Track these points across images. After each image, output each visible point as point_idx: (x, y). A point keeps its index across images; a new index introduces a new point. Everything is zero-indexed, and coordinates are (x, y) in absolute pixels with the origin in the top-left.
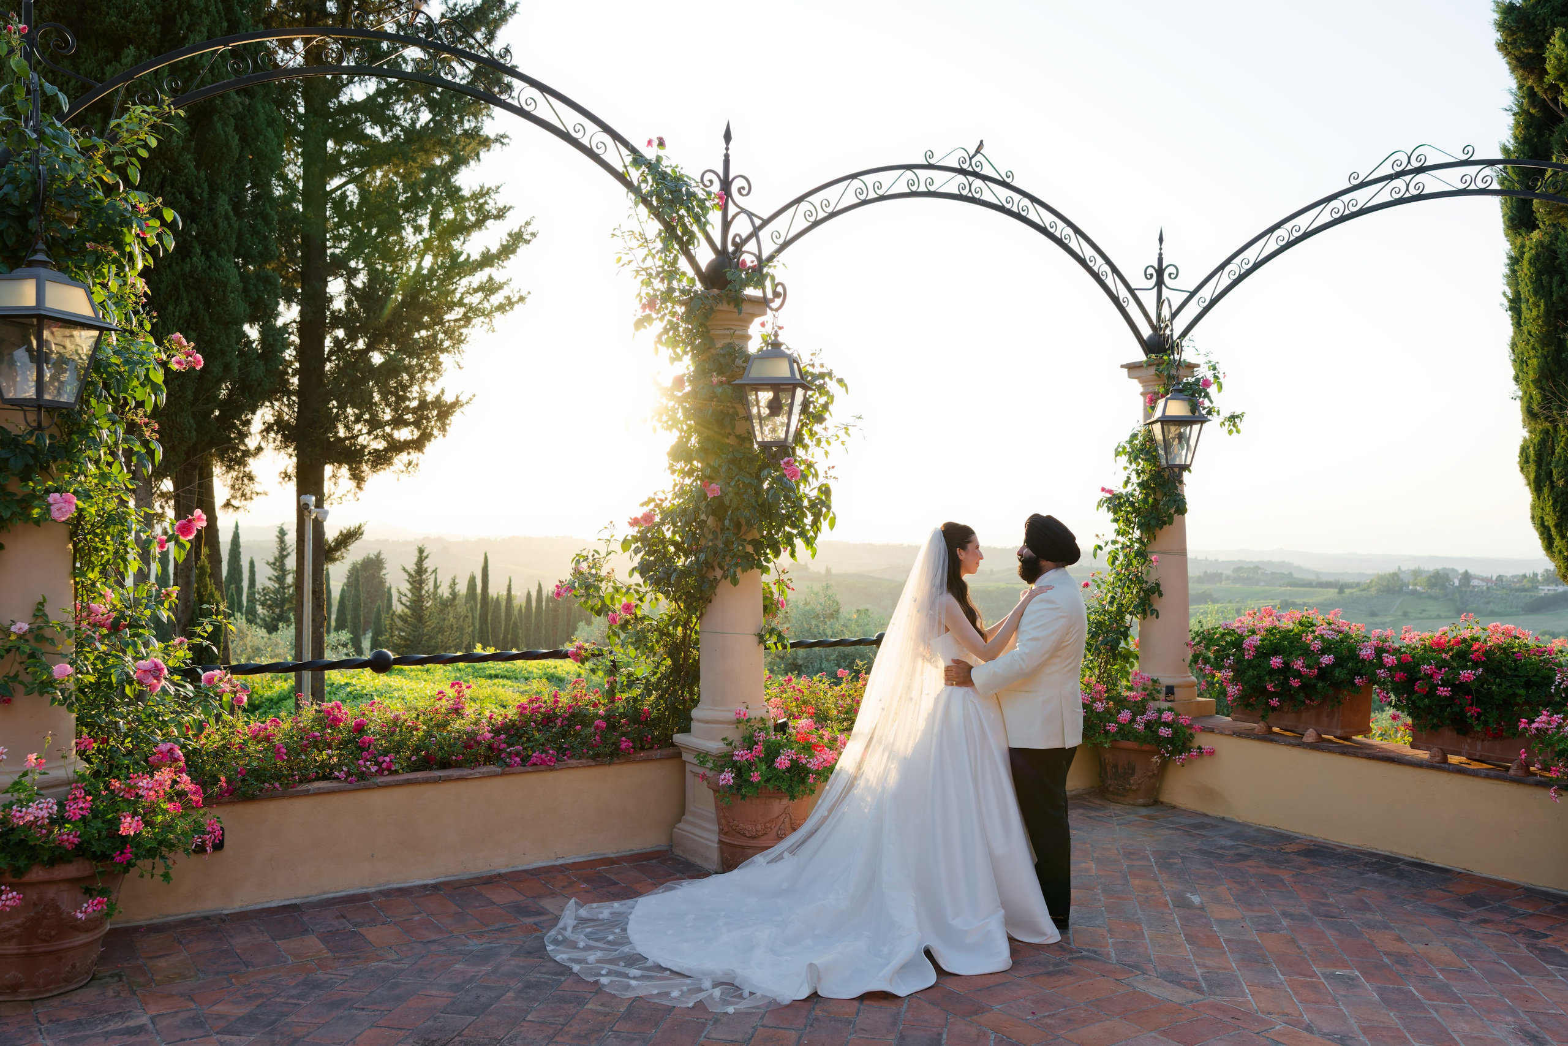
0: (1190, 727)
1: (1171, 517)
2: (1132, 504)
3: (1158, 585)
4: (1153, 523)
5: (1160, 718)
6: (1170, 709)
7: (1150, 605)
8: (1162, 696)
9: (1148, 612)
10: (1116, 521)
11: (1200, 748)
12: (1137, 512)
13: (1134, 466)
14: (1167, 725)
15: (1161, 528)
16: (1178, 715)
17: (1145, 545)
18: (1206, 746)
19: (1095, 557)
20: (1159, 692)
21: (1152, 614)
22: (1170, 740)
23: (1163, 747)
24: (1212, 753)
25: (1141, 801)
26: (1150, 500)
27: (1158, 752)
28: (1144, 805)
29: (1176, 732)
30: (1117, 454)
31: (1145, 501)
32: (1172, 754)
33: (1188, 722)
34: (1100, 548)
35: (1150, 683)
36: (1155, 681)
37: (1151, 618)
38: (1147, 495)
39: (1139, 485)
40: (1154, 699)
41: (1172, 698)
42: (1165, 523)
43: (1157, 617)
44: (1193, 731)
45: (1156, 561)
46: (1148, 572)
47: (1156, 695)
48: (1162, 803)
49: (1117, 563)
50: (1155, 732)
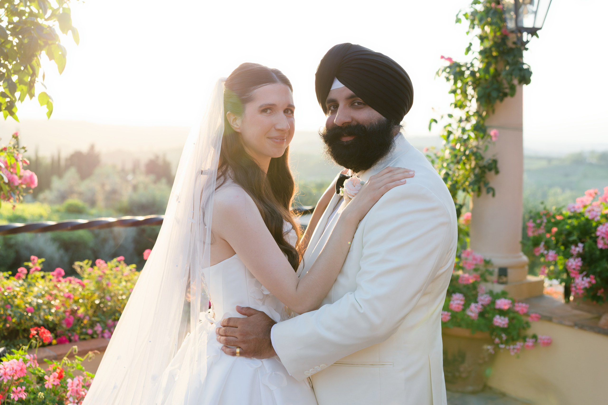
0: (527, 314)
1: (513, 89)
2: (473, 74)
3: (495, 162)
4: (494, 94)
5: (493, 302)
6: (504, 295)
7: (486, 184)
8: (495, 277)
9: (484, 190)
10: (454, 92)
11: (535, 337)
12: (476, 83)
13: (478, 31)
14: (502, 313)
15: (502, 100)
16: (514, 302)
17: (483, 119)
18: (542, 336)
19: (430, 128)
20: (491, 273)
21: (488, 192)
22: (504, 330)
23: (497, 336)
24: (548, 343)
25: (470, 388)
26: (492, 70)
27: (491, 342)
28: (474, 393)
29: (512, 320)
30: (458, 21)
31: (486, 70)
32: (507, 342)
33: (525, 310)
34: (436, 121)
35: (483, 263)
36: (487, 263)
37: (488, 198)
38: (488, 65)
39: (481, 53)
40: (486, 280)
41: (504, 279)
42: (505, 95)
43: (494, 195)
44: (529, 319)
45: (496, 135)
46: (487, 148)
47: (489, 277)
48: (490, 388)
49: (452, 137)
50: (490, 320)
